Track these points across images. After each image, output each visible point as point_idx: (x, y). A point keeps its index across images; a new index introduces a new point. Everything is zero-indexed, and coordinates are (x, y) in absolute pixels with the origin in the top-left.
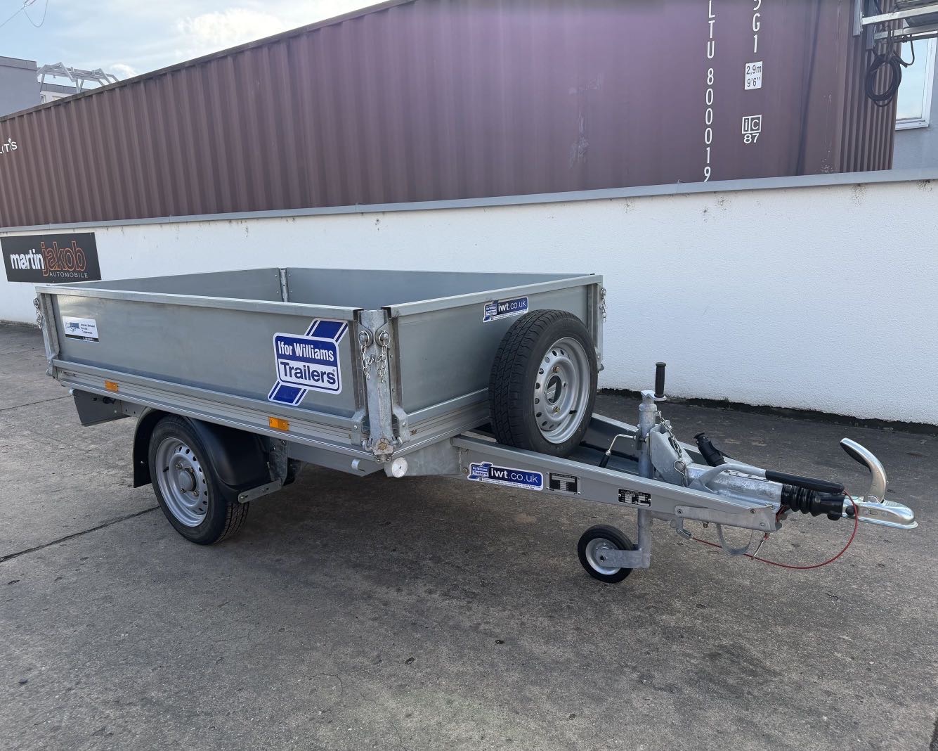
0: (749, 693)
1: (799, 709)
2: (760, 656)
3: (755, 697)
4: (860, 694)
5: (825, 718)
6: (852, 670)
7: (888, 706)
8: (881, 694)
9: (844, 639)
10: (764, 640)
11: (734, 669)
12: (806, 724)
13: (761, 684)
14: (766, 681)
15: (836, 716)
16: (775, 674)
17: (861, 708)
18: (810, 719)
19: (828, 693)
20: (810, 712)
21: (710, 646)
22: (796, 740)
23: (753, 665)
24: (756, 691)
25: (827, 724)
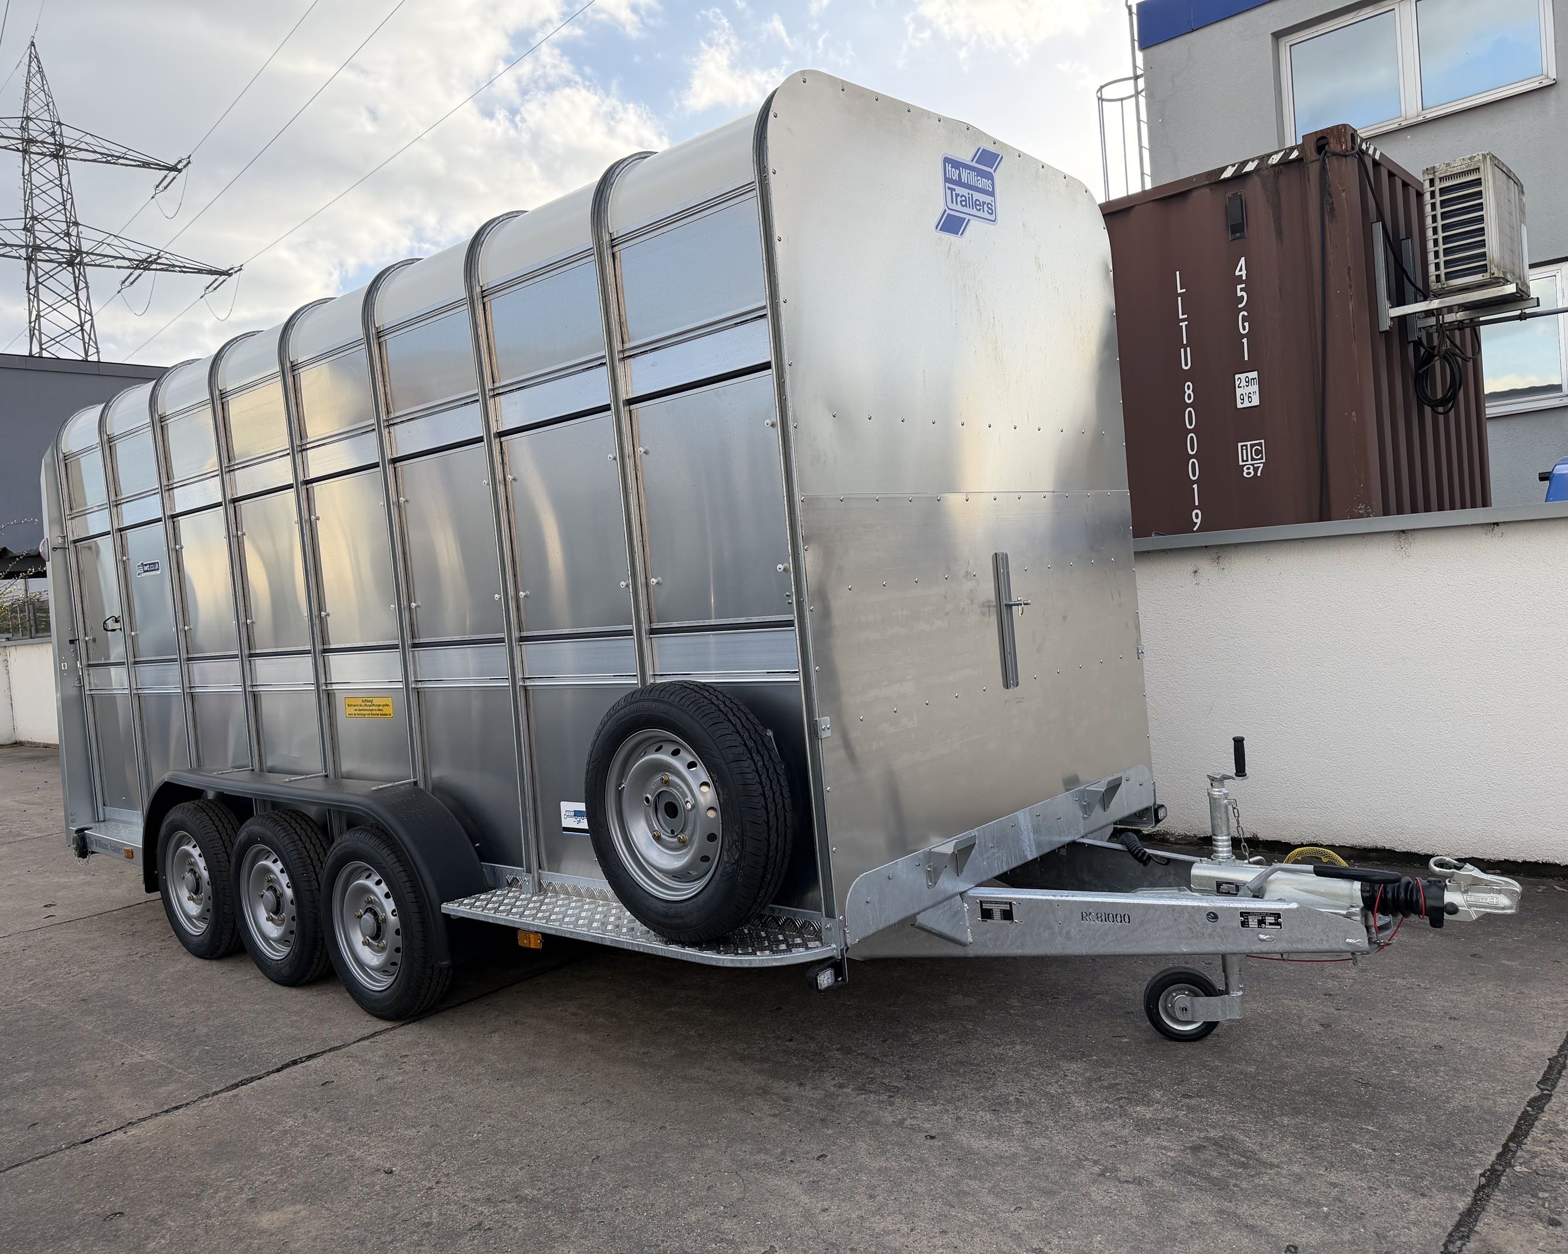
0: (1235, 1185)
1: (1294, 1200)
2: (1256, 1148)
3: (1242, 1189)
4: (1375, 1186)
5: (1325, 1209)
6: (1370, 1162)
7: (1405, 1197)
8: (1402, 1185)
9: (1368, 1129)
10: (1264, 1131)
11: (1221, 1162)
12: (1302, 1214)
13: (1252, 1176)
14: (1258, 1174)
15: (1339, 1207)
16: (1272, 1166)
17: (1373, 1199)
18: (1307, 1211)
19: (1334, 1185)
20: (1309, 1203)
21: (1194, 1138)
22: (1286, 1230)
23: (1245, 1157)
24: (1244, 1183)
25: (1327, 1216)
